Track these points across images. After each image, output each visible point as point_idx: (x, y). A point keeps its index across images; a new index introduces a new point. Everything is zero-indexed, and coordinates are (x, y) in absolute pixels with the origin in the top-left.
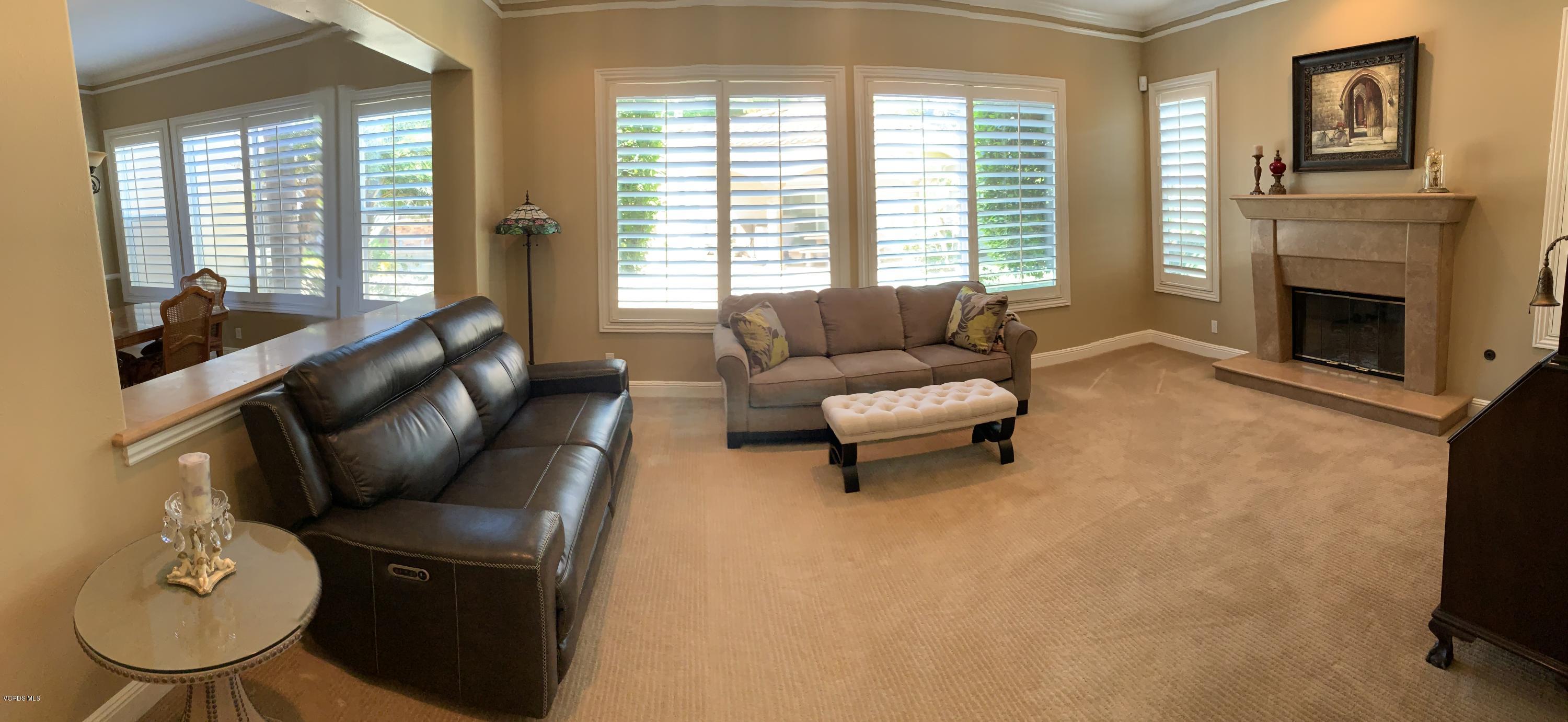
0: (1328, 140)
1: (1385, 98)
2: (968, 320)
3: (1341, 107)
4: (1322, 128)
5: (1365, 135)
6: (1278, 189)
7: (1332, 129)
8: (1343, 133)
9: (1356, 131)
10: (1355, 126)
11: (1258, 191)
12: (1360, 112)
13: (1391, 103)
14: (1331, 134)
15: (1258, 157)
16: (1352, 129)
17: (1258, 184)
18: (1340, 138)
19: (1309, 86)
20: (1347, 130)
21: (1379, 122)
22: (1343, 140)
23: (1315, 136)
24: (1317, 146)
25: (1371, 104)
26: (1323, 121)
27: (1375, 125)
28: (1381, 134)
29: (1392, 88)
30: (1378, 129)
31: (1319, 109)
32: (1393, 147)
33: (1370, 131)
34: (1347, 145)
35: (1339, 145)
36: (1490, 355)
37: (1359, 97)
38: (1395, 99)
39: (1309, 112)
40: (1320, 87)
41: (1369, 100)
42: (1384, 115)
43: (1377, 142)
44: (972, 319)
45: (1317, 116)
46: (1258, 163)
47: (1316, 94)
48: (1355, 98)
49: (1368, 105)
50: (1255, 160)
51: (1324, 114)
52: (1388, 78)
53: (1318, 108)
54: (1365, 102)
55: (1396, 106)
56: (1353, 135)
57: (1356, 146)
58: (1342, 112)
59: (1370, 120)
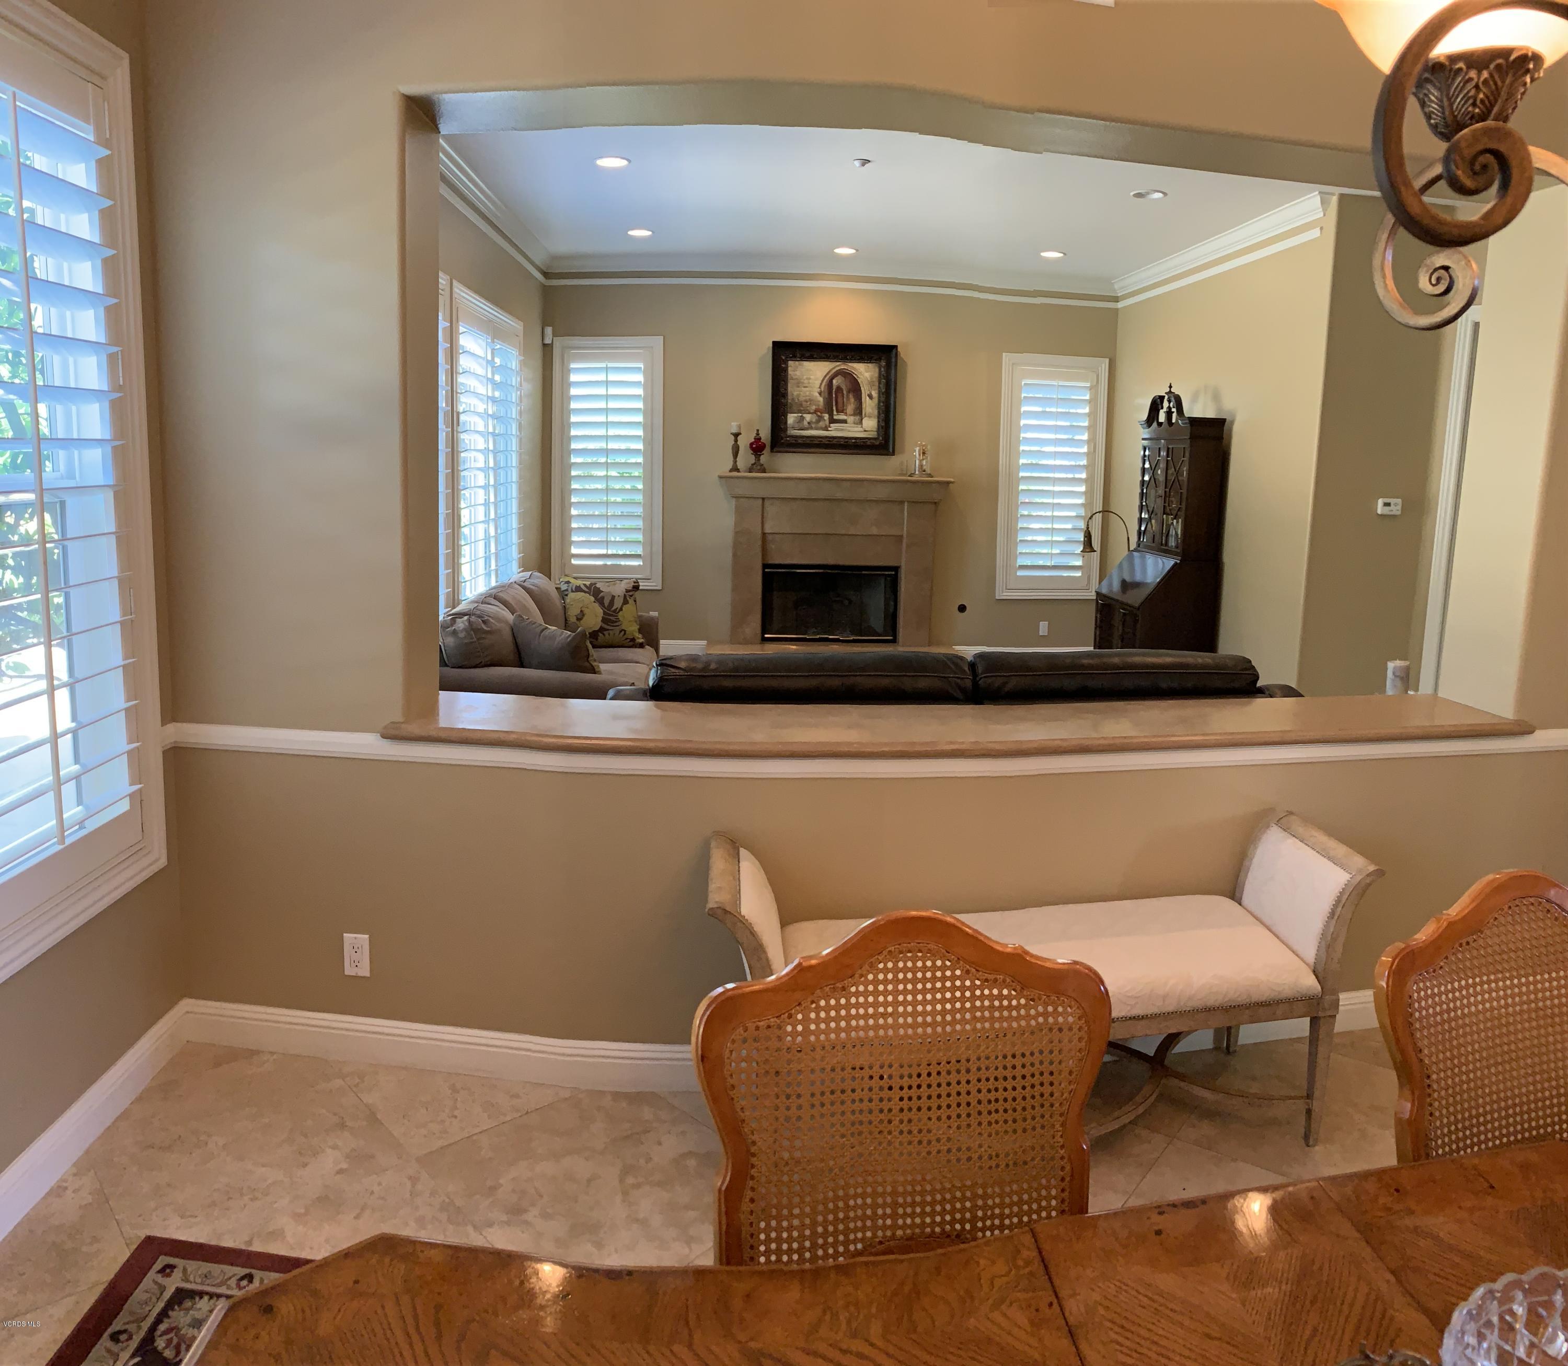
0: (805, 423)
1: (865, 390)
2: (616, 612)
3: (820, 394)
4: (799, 412)
5: (845, 422)
6: (757, 467)
7: (809, 413)
8: (820, 418)
9: (835, 417)
10: (835, 413)
11: (735, 469)
12: (840, 400)
13: (870, 397)
14: (808, 417)
15: (736, 435)
16: (831, 415)
17: (735, 462)
18: (818, 421)
19: (786, 370)
20: (826, 416)
21: (859, 411)
22: (821, 424)
23: (791, 419)
24: (794, 428)
25: (851, 396)
26: (801, 405)
27: (854, 415)
28: (861, 422)
29: (871, 383)
30: (858, 418)
31: (795, 393)
32: (873, 435)
33: (851, 419)
34: (826, 429)
35: (817, 429)
36: (962, 608)
37: (839, 389)
38: (875, 394)
39: (785, 395)
40: (798, 373)
41: (849, 392)
42: (864, 406)
43: (856, 429)
44: (621, 609)
45: (793, 399)
46: (736, 441)
47: (792, 379)
48: (834, 388)
49: (848, 396)
50: (733, 438)
51: (802, 399)
52: (867, 375)
53: (793, 391)
54: (845, 392)
55: (876, 400)
56: (833, 421)
57: (835, 431)
58: (821, 399)
59: (850, 408)
